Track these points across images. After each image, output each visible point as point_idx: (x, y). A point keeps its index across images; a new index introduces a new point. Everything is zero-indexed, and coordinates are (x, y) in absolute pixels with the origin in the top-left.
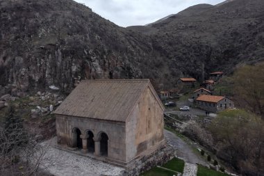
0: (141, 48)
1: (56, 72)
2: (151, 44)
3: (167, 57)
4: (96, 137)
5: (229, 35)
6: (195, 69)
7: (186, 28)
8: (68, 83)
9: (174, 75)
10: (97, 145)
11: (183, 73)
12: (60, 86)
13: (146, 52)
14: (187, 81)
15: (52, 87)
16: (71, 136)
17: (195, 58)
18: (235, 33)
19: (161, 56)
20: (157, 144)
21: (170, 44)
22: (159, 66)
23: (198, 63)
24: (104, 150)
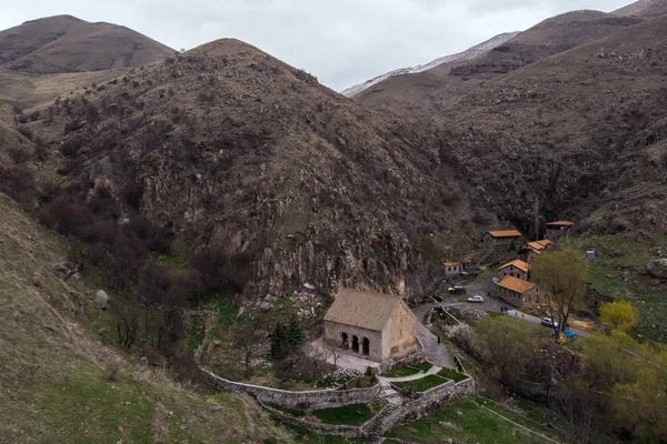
0: (415, 164)
1: (308, 267)
2: (435, 152)
3: (469, 181)
4: (360, 341)
5: (619, 119)
6: (524, 208)
7: (521, 100)
8: (323, 282)
9: (478, 221)
10: (361, 347)
11: (499, 217)
12: (315, 285)
13: (426, 171)
14: (503, 238)
15: (307, 285)
16: (340, 339)
17: (525, 186)
18: (633, 113)
19: (457, 178)
20: (409, 349)
21: (477, 152)
22: (449, 202)
23: (529, 198)
24: (366, 351)
